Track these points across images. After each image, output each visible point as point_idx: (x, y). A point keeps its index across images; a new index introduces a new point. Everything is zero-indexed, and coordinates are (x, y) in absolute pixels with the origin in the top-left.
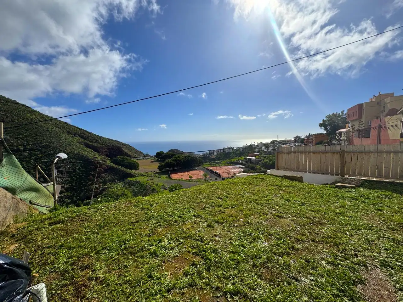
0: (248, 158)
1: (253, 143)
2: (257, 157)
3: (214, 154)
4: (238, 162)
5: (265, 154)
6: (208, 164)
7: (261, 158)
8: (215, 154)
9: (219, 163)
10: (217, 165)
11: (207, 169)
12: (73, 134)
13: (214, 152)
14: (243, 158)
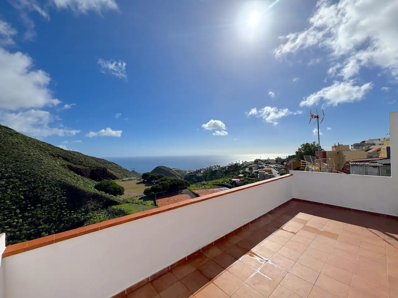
0: (233, 180)
1: (238, 162)
2: (241, 179)
3: (200, 172)
4: (224, 184)
5: (249, 177)
6: (195, 185)
7: (246, 180)
8: (202, 172)
9: (205, 184)
10: (203, 187)
11: (193, 193)
12: (56, 157)
13: (201, 170)
14: (228, 180)
